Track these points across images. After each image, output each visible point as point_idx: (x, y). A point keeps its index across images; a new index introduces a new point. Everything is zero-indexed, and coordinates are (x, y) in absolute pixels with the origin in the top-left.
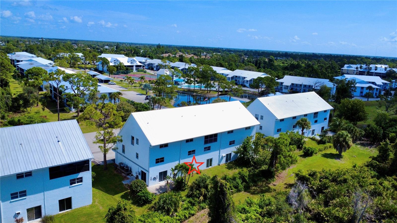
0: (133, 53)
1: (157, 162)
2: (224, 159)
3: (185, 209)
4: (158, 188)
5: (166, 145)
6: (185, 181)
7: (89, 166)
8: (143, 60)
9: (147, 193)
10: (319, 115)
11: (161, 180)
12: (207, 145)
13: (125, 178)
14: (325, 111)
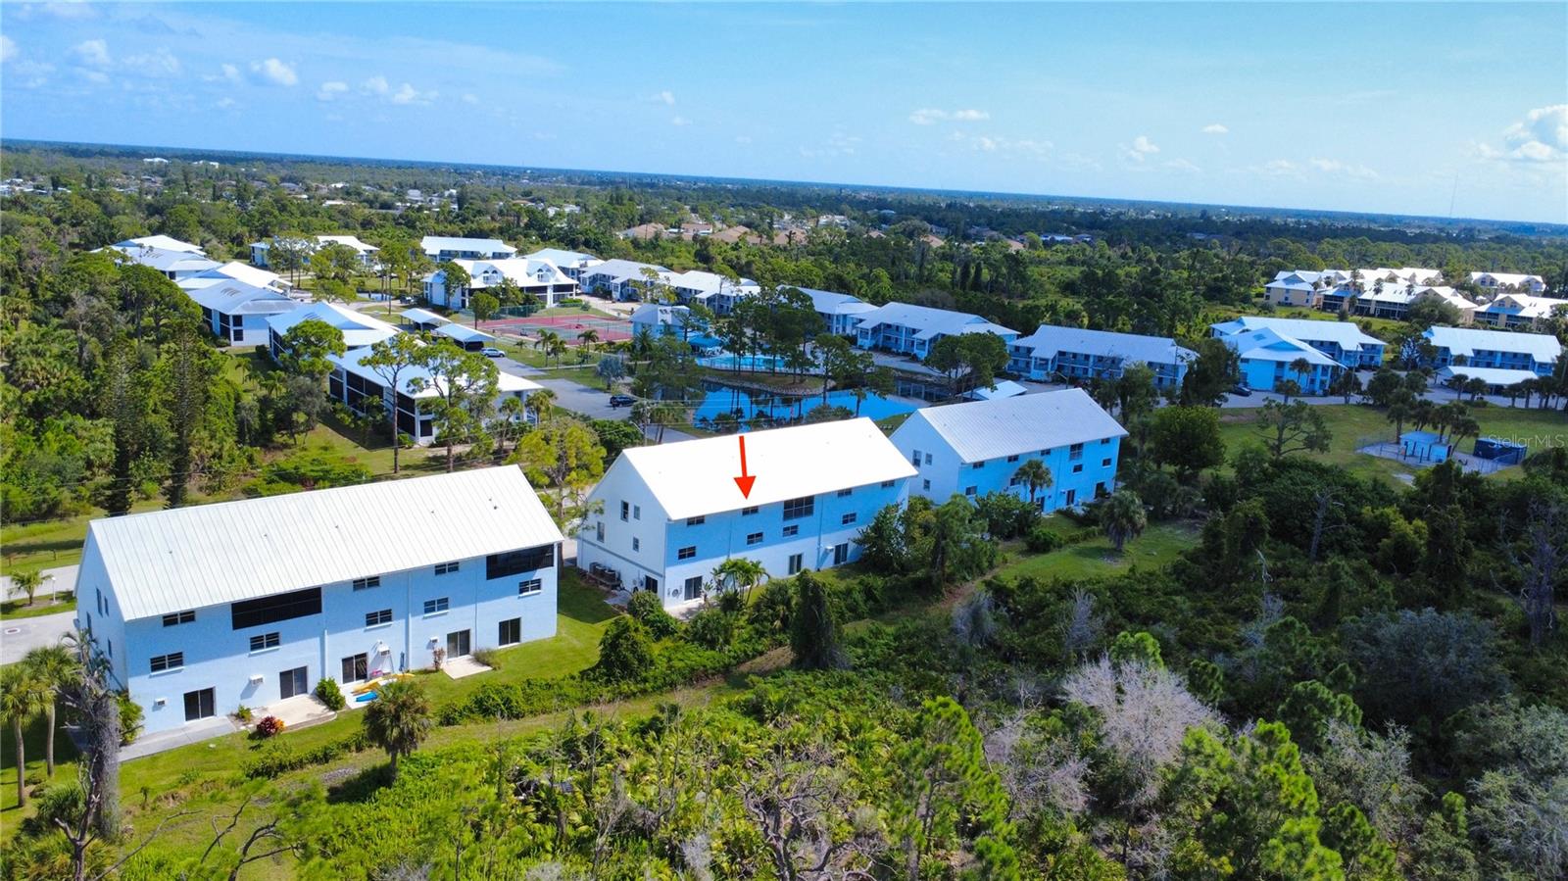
0: (526, 225)
1: (681, 557)
2: (832, 556)
3: (745, 641)
4: (684, 611)
5: (700, 520)
6: (742, 596)
7: (552, 556)
8: (573, 259)
9: (667, 617)
10: (1085, 450)
11: (688, 597)
12: (790, 523)
13: (607, 594)
14: (1106, 441)
